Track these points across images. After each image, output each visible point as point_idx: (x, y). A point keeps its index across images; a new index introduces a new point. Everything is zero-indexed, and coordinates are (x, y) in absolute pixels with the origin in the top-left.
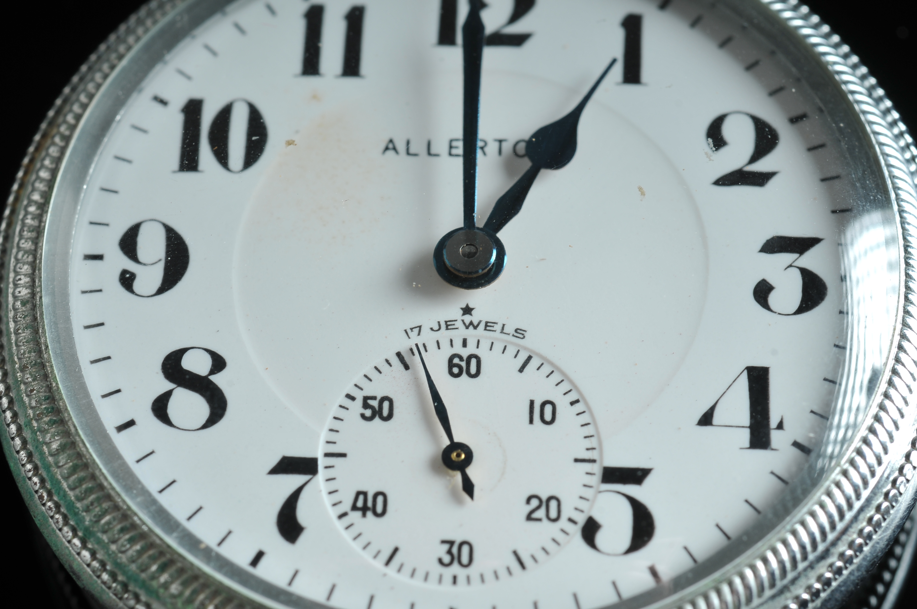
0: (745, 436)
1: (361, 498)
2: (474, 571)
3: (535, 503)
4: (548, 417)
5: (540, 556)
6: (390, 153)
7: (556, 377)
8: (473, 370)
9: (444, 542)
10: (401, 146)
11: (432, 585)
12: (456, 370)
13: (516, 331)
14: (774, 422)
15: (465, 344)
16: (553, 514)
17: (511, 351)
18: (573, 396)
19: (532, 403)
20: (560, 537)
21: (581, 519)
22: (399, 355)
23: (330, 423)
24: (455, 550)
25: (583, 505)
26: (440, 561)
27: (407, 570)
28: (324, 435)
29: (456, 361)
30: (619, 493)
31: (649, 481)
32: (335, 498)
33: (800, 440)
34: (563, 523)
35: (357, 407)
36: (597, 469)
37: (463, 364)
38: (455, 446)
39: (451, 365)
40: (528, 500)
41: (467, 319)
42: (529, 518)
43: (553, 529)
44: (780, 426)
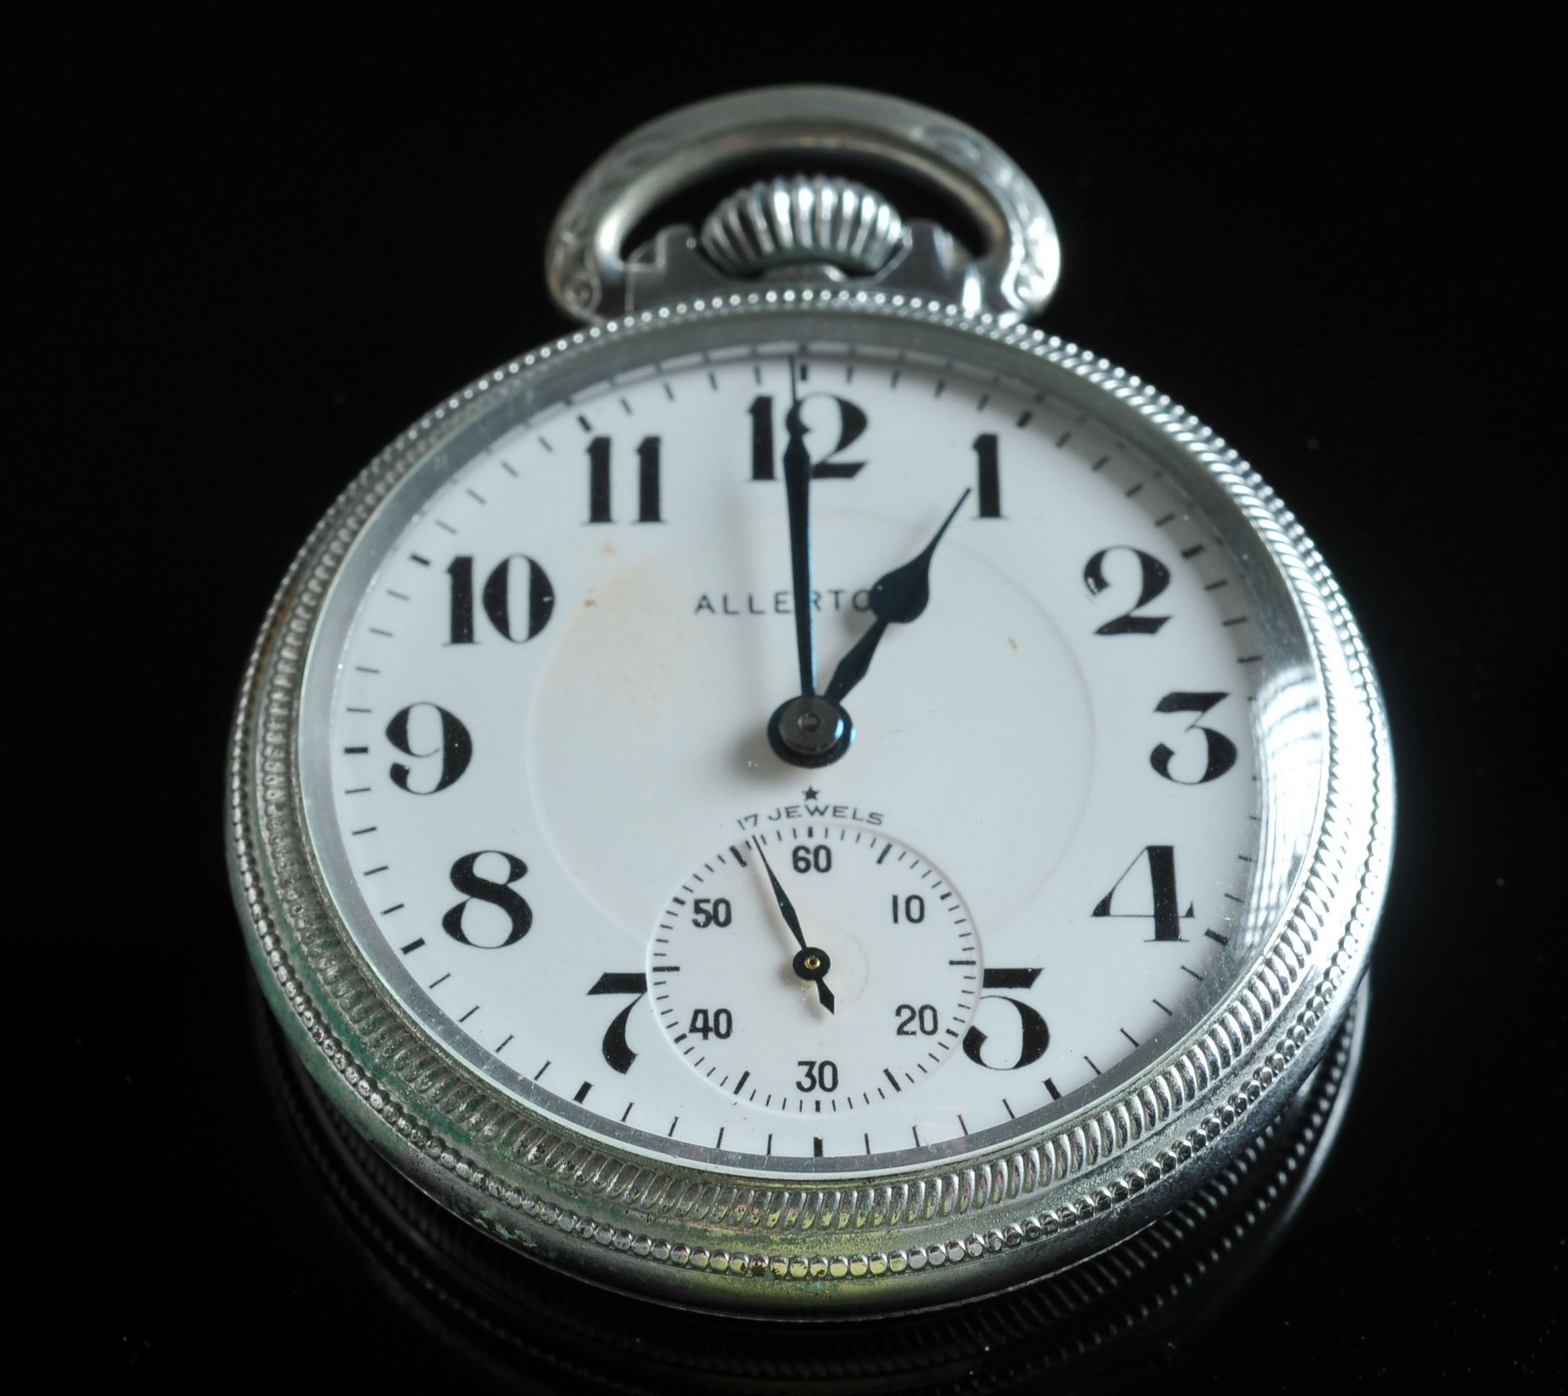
0: (1149, 926)
1: (701, 1017)
2: (839, 1095)
3: (906, 1014)
4: (915, 914)
5: (916, 1074)
6: (705, 612)
7: (922, 868)
8: (823, 863)
9: (801, 1063)
10: (717, 603)
11: (792, 1112)
12: (802, 865)
13: (871, 815)
14: (1182, 909)
15: (810, 833)
16: (929, 1026)
17: (866, 839)
18: (943, 889)
19: (895, 899)
20: (939, 1052)
21: (962, 1031)
22: (734, 850)
23: (656, 932)
24: (815, 1072)
25: (962, 1014)
26: (799, 1085)
27: (761, 1097)
28: (651, 947)
29: (802, 853)
30: (1004, 998)
31: (1039, 982)
32: (670, 1018)
33: (1214, 928)
34: (941, 1035)
35: (688, 911)
36: (977, 972)
37: (811, 857)
38: (807, 952)
39: (796, 858)
40: (898, 1012)
41: (812, 803)
42: (901, 1031)
43: (930, 1044)
44: (1190, 913)
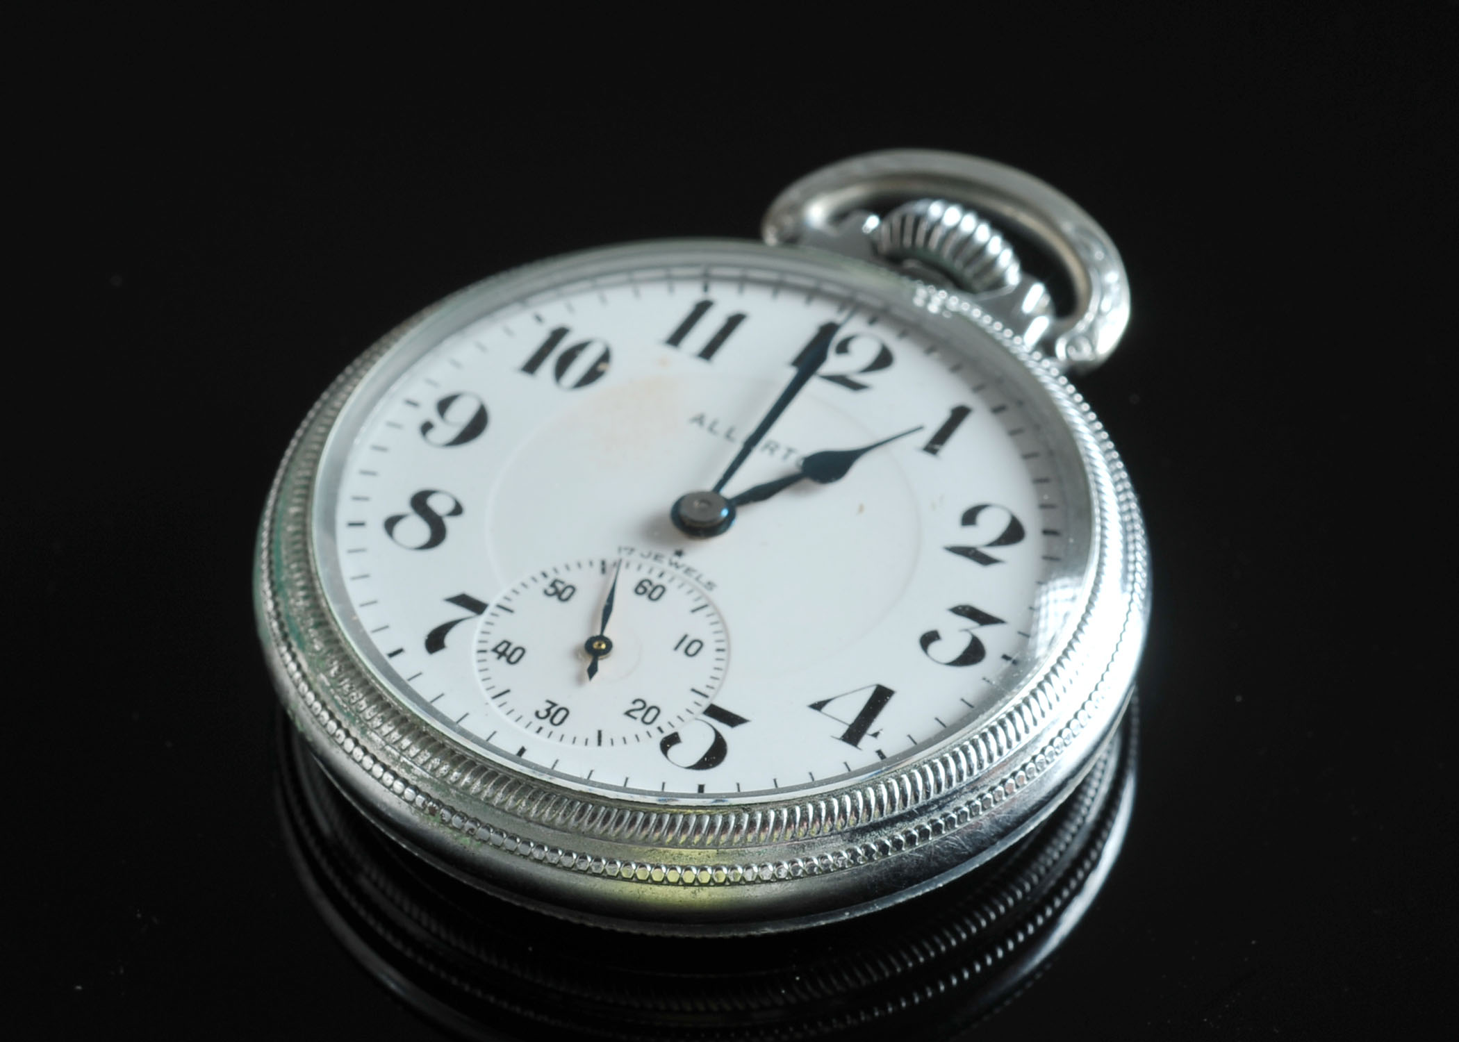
0: (843, 729)
1: (504, 646)
2: (558, 730)
3: (639, 705)
4: (691, 651)
5: (618, 742)
6: (695, 425)
7: (718, 627)
8: (655, 595)
9: (548, 701)
10: (708, 422)
11: (520, 726)
12: (641, 590)
13: (709, 583)
14: (872, 730)
15: (661, 575)
16: (648, 719)
17: (695, 595)
18: (722, 646)
19: (685, 637)
20: (643, 736)
21: (668, 731)
22: (603, 563)
23: (516, 585)
24: (553, 711)
25: (676, 722)
26: (537, 714)
27: (507, 708)
28: (506, 591)
29: (646, 584)
30: (711, 726)
31: (740, 728)
32: (485, 637)
33: (885, 751)
34: (652, 729)
35: (545, 583)
36: (705, 704)
37: (650, 589)
38: (601, 638)
39: (641, 584)
40: (634, 702)
41: (676, 559)
42: (628, 713)
43: (640, 728)
44: (875, 735)
